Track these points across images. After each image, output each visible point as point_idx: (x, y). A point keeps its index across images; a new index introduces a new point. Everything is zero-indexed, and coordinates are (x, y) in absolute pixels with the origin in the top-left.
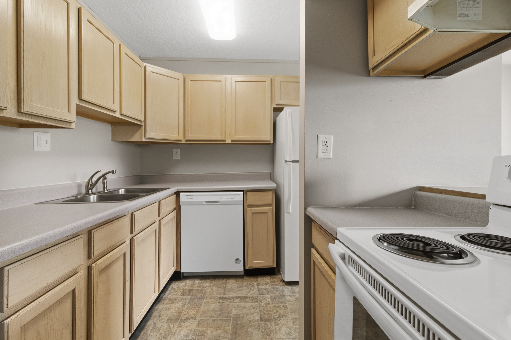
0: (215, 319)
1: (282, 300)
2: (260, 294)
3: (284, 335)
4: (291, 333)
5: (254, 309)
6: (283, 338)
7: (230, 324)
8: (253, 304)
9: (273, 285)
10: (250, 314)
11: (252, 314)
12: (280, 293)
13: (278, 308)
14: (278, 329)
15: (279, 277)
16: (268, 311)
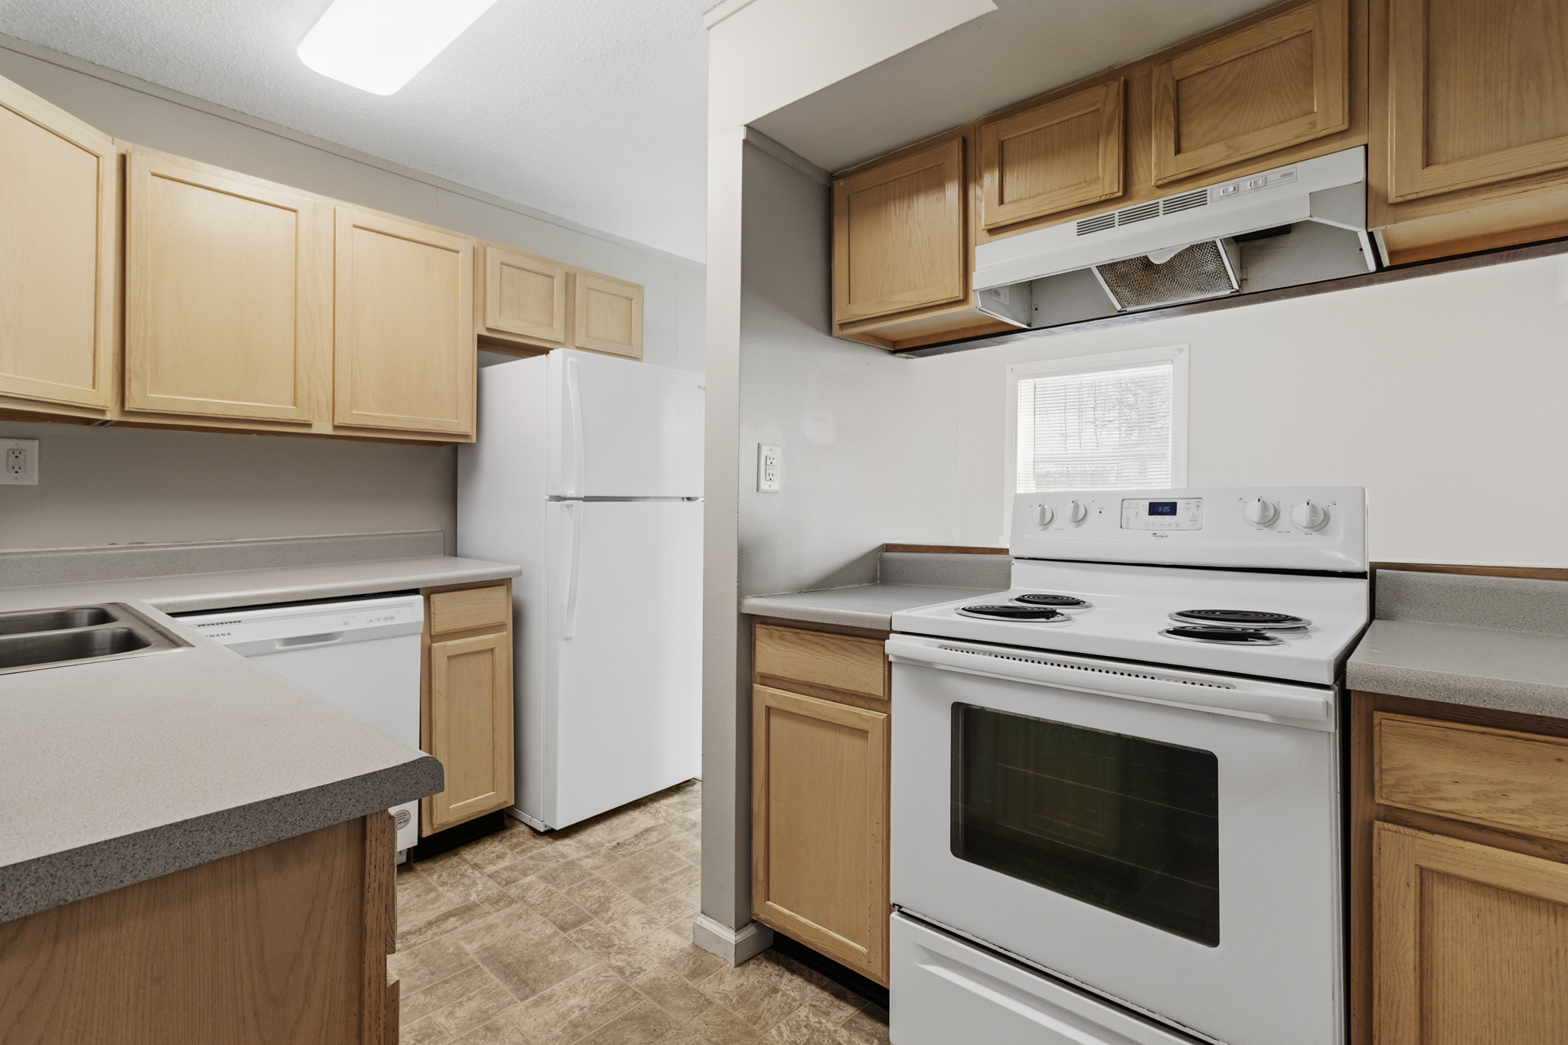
0: (428, 989)
1: (577, 873)
2: (504, 883)
3: (642, 928)
4: (653, 918)
5: (524, 918)
6: (646, 934)
7: (487, 975)
8: (507, 910)
9: (523, 851)
10: (523, 933)
11: (529, 929)
12: (558, 861)
13: (582, 889)
14: (618, 926)
15: (521, 829)
16: (563, 906)
